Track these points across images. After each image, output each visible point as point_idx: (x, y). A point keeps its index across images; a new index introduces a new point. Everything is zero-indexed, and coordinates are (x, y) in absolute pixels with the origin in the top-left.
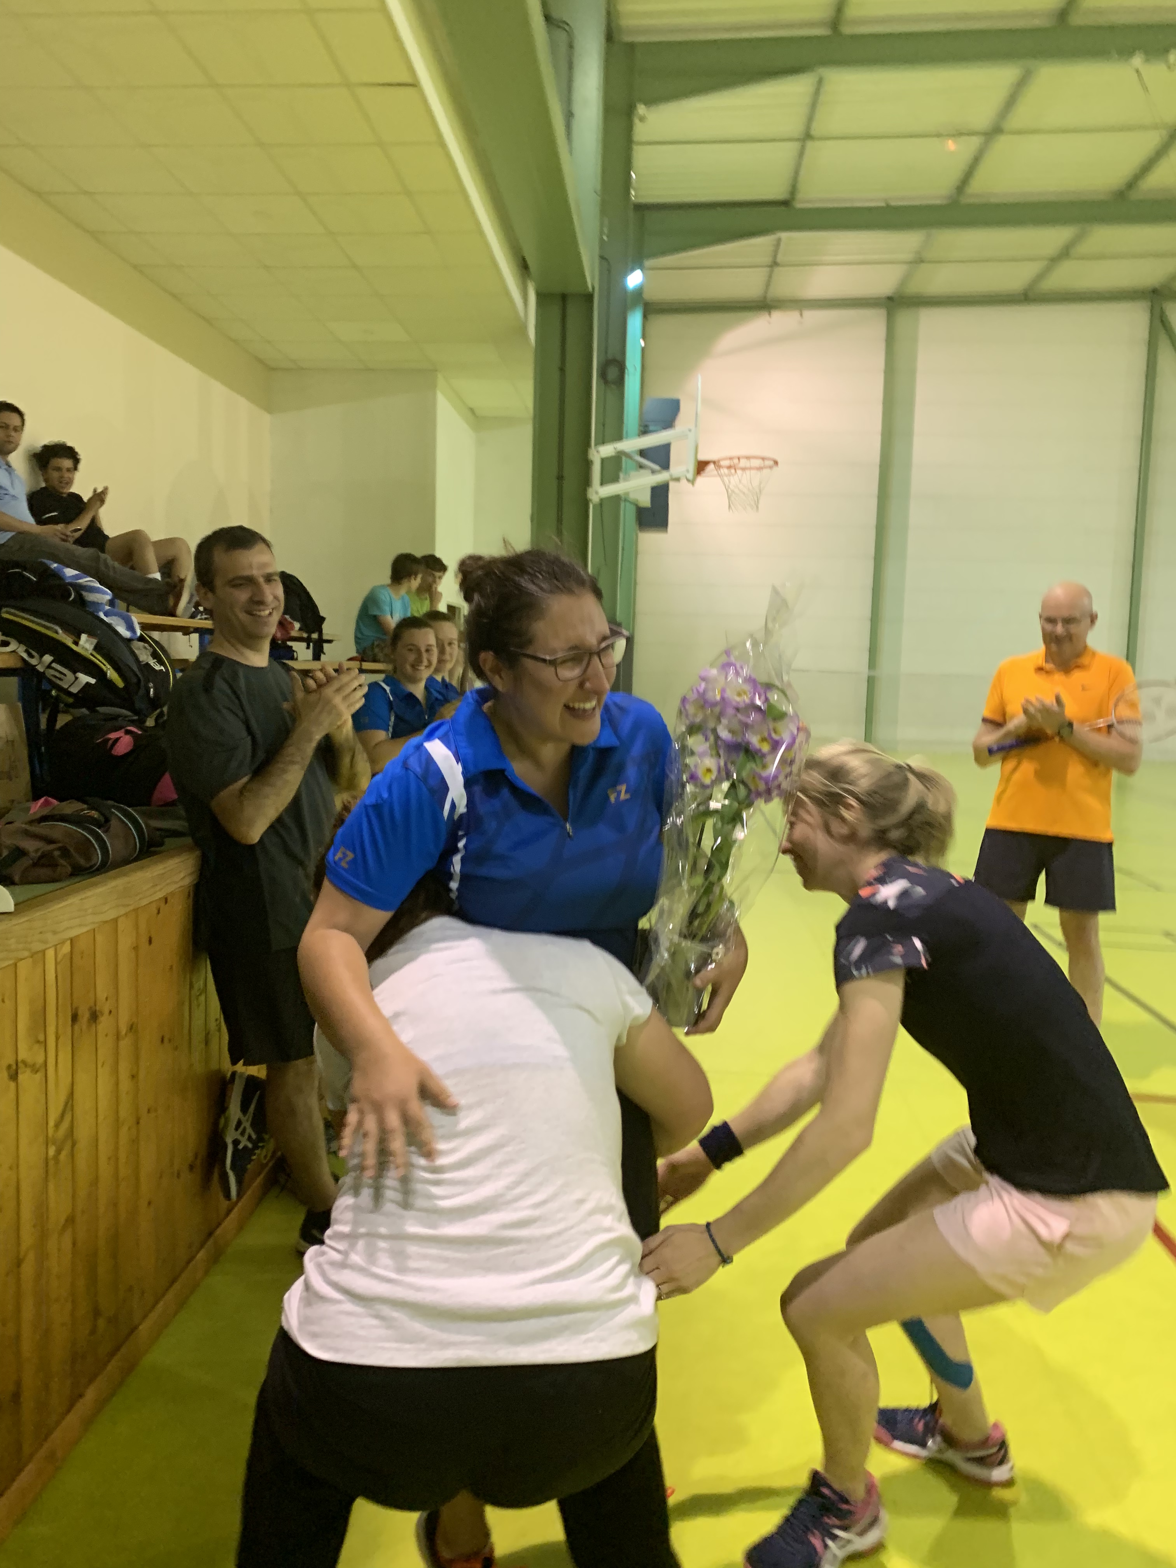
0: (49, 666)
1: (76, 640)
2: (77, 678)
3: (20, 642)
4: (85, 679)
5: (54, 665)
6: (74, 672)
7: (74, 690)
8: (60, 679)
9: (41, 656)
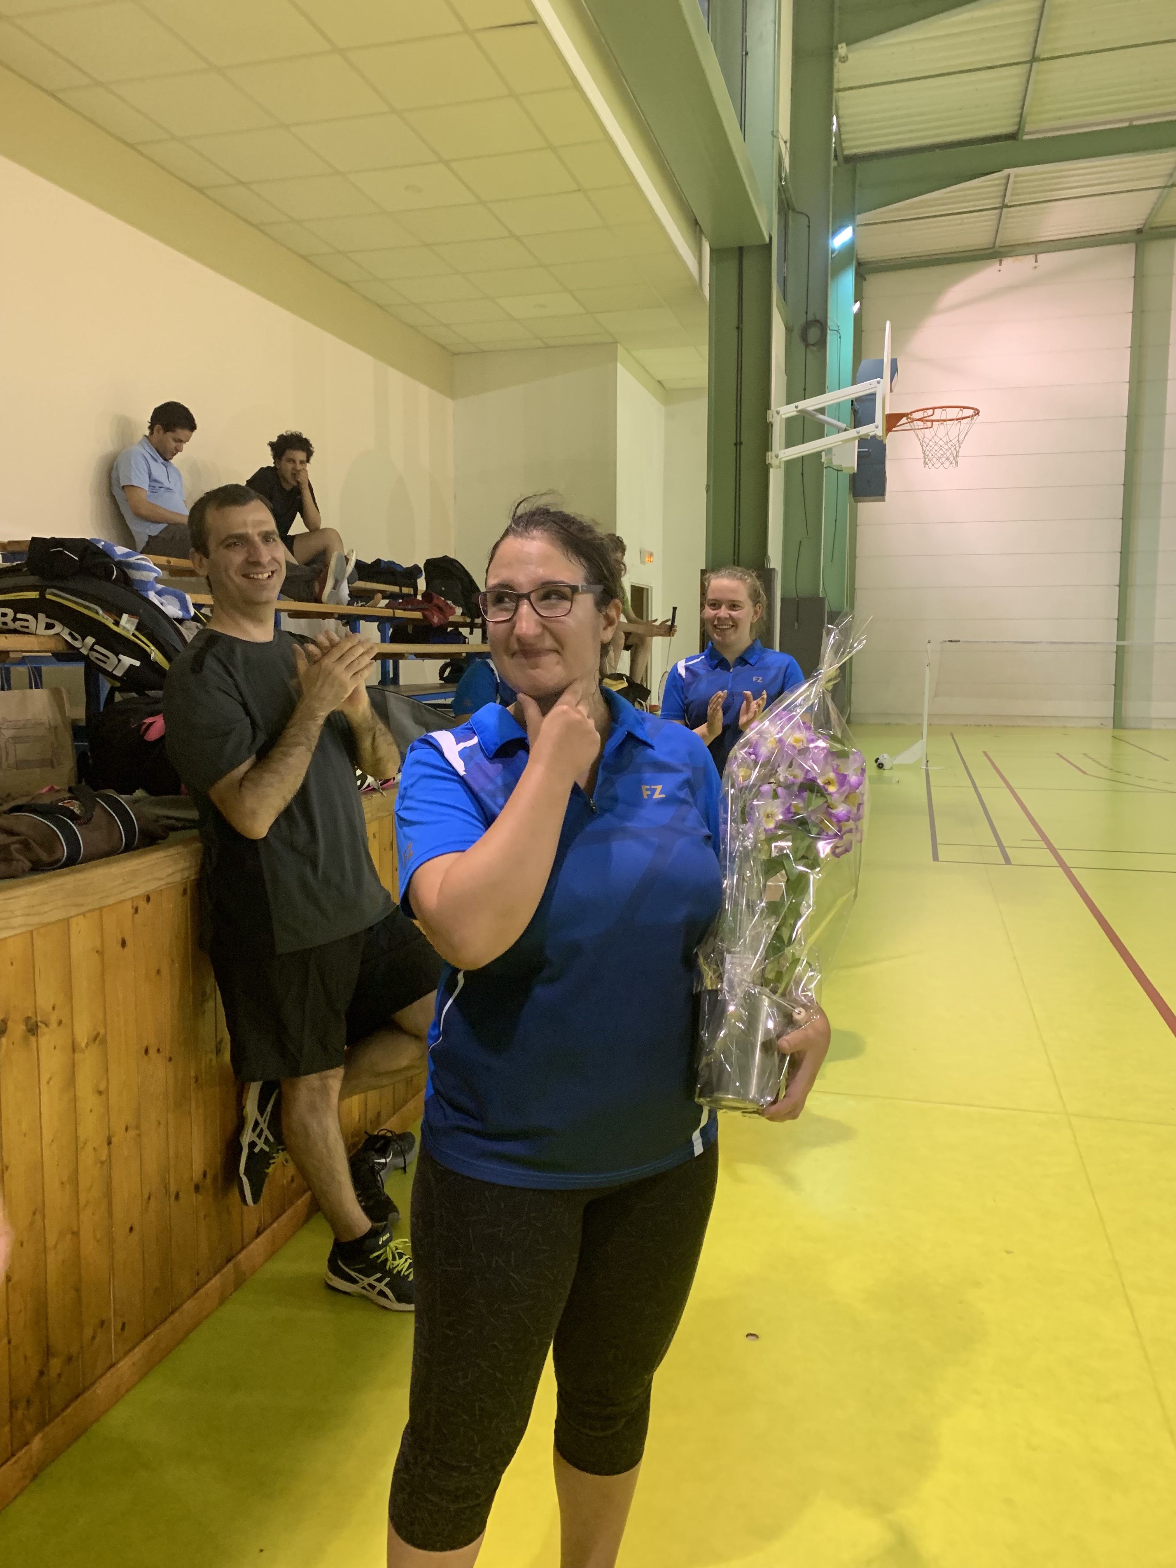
0: (92, 649)
1: (117, 619)
2: (119, 661)
3: (64, 625)
4: (128, 661)
5: (96, 647)
6: (117, 655)
7: (119, 673)
8: (105, 663)
9: (83, 639)
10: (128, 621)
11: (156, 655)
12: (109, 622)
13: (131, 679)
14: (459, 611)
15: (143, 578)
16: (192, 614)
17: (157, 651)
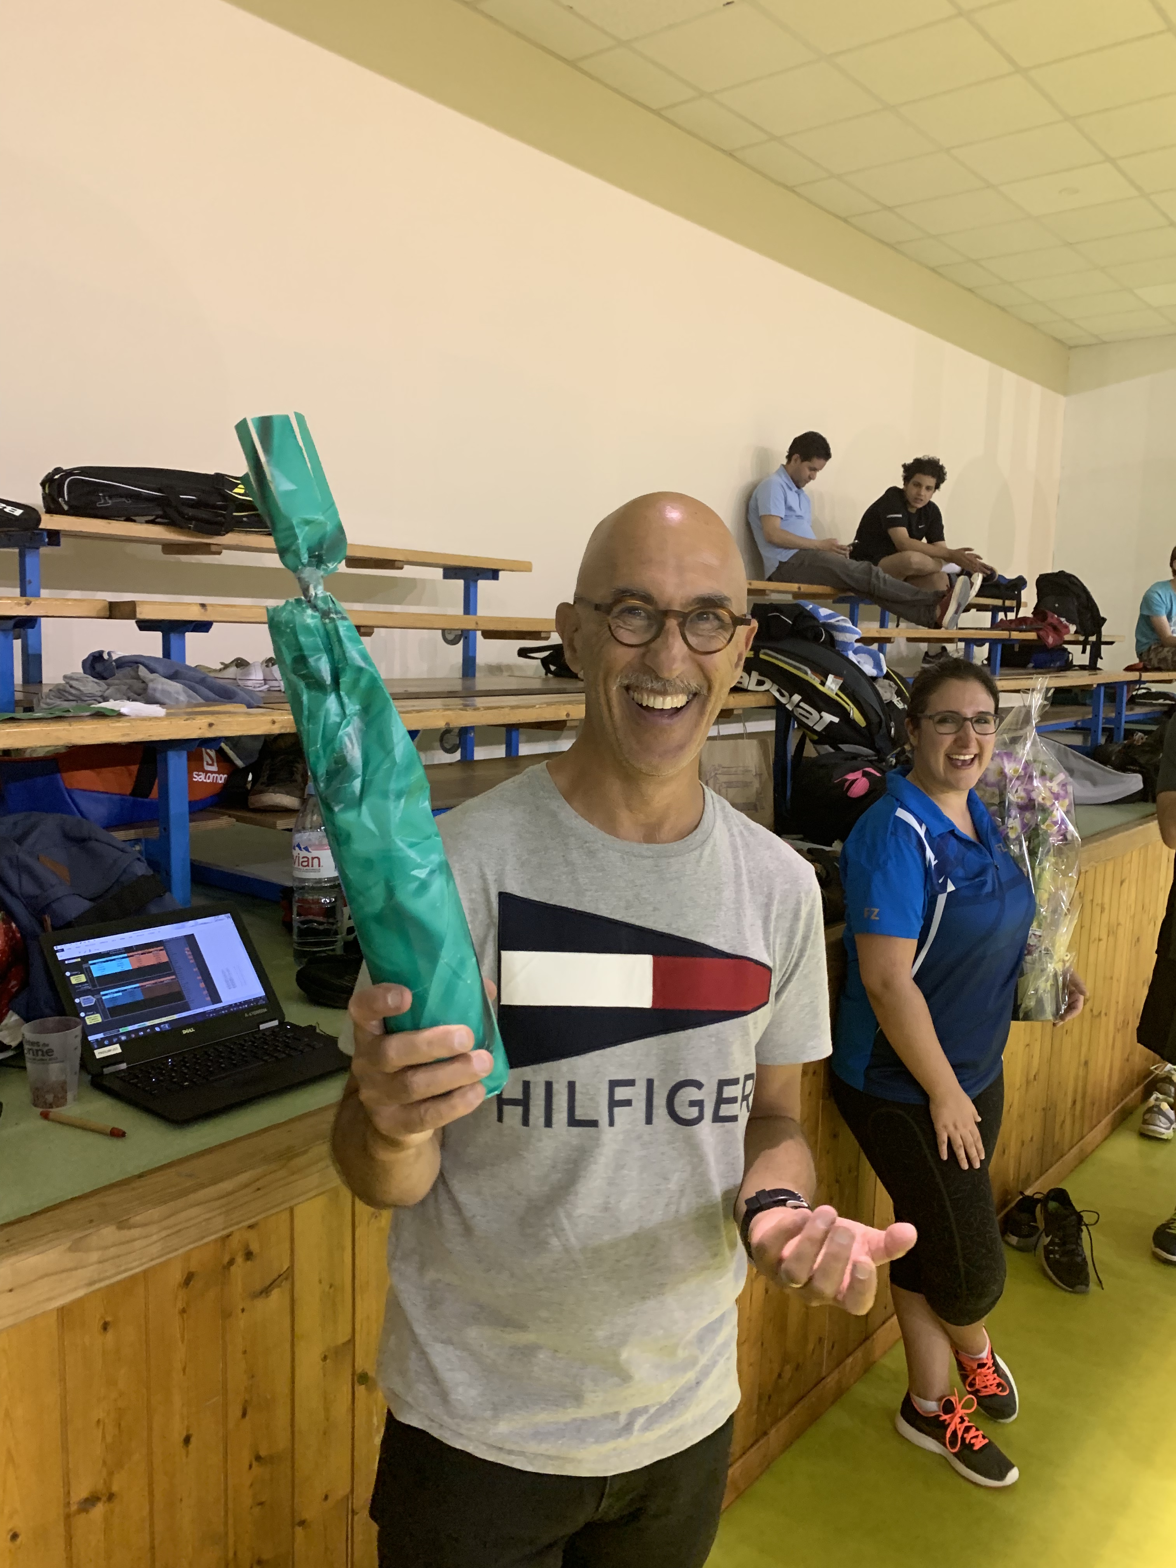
0: (798, 706)
1: (824, 680)
2: (821, 717)
3: (774, 682)
4: (828, 718)
5: (802, 704)
6: (820, 712)
7: (818, 728)
8: (807, 718)
9: (791, 696)
10: (833, 681)
11: (855, 714)
12: (815, 681)
13: (829, 735)
14: (1073, 628)
15: (846, 640)
16: (885, 672)
17: (855, 709)
